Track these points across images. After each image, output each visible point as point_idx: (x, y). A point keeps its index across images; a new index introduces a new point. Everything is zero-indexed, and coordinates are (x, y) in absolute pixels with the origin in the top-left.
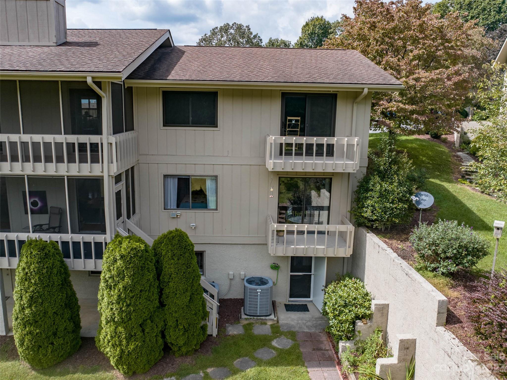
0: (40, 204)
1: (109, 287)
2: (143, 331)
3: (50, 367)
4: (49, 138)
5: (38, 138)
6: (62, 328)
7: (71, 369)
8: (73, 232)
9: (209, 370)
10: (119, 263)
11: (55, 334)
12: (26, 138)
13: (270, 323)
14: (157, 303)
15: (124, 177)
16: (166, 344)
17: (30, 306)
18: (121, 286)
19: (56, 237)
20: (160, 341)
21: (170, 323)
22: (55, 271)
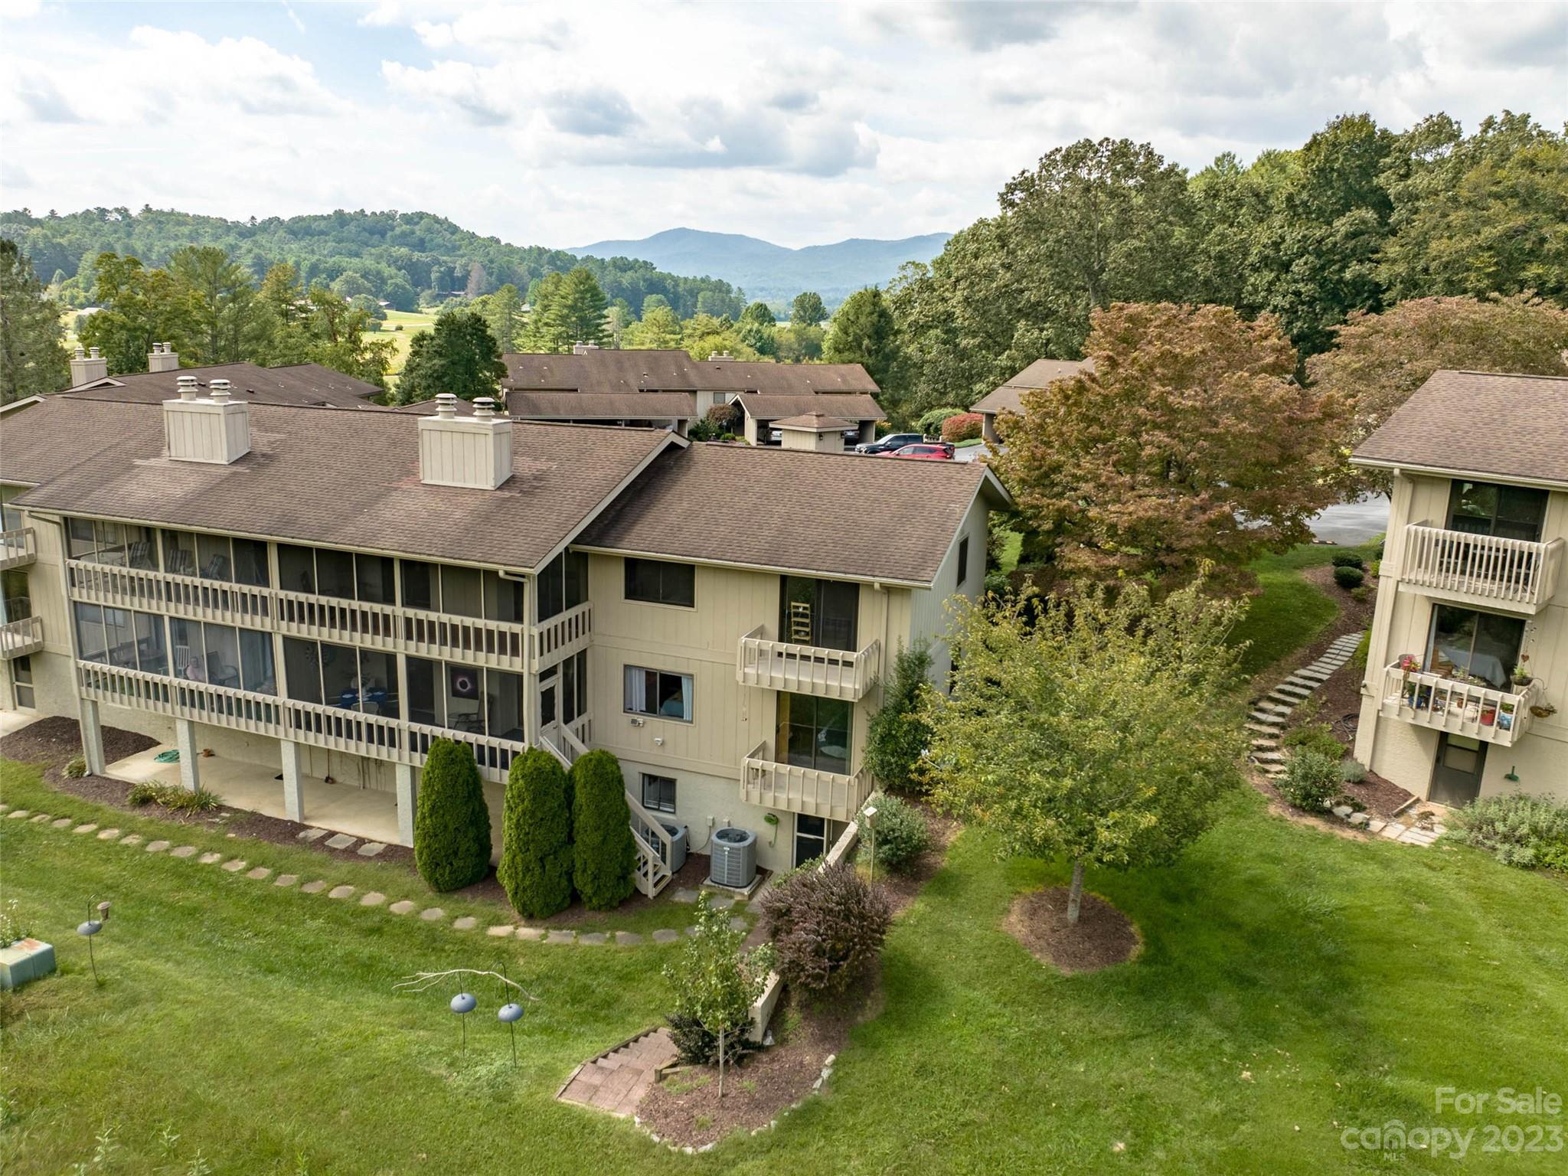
0: (469, 686)
1: (510, 808)
2: (543, 867)
3: (447, 891)
4: (469, 621)
5: (457, 620)
6: (463, 848)
7: (469, 897)
8: (490, 735)
9: (619, 934)
10: (521, 782)
11: (455, 853)
12: (445, 618)
13: (738, 898)
14: (563, 836)
15: (560, 670)
16: (574, 890)
17: (431, 816)
18: (520, 809)
19: (472, 737)
20: (564, 883)
21: (578, 865)
22: (460, 780)
